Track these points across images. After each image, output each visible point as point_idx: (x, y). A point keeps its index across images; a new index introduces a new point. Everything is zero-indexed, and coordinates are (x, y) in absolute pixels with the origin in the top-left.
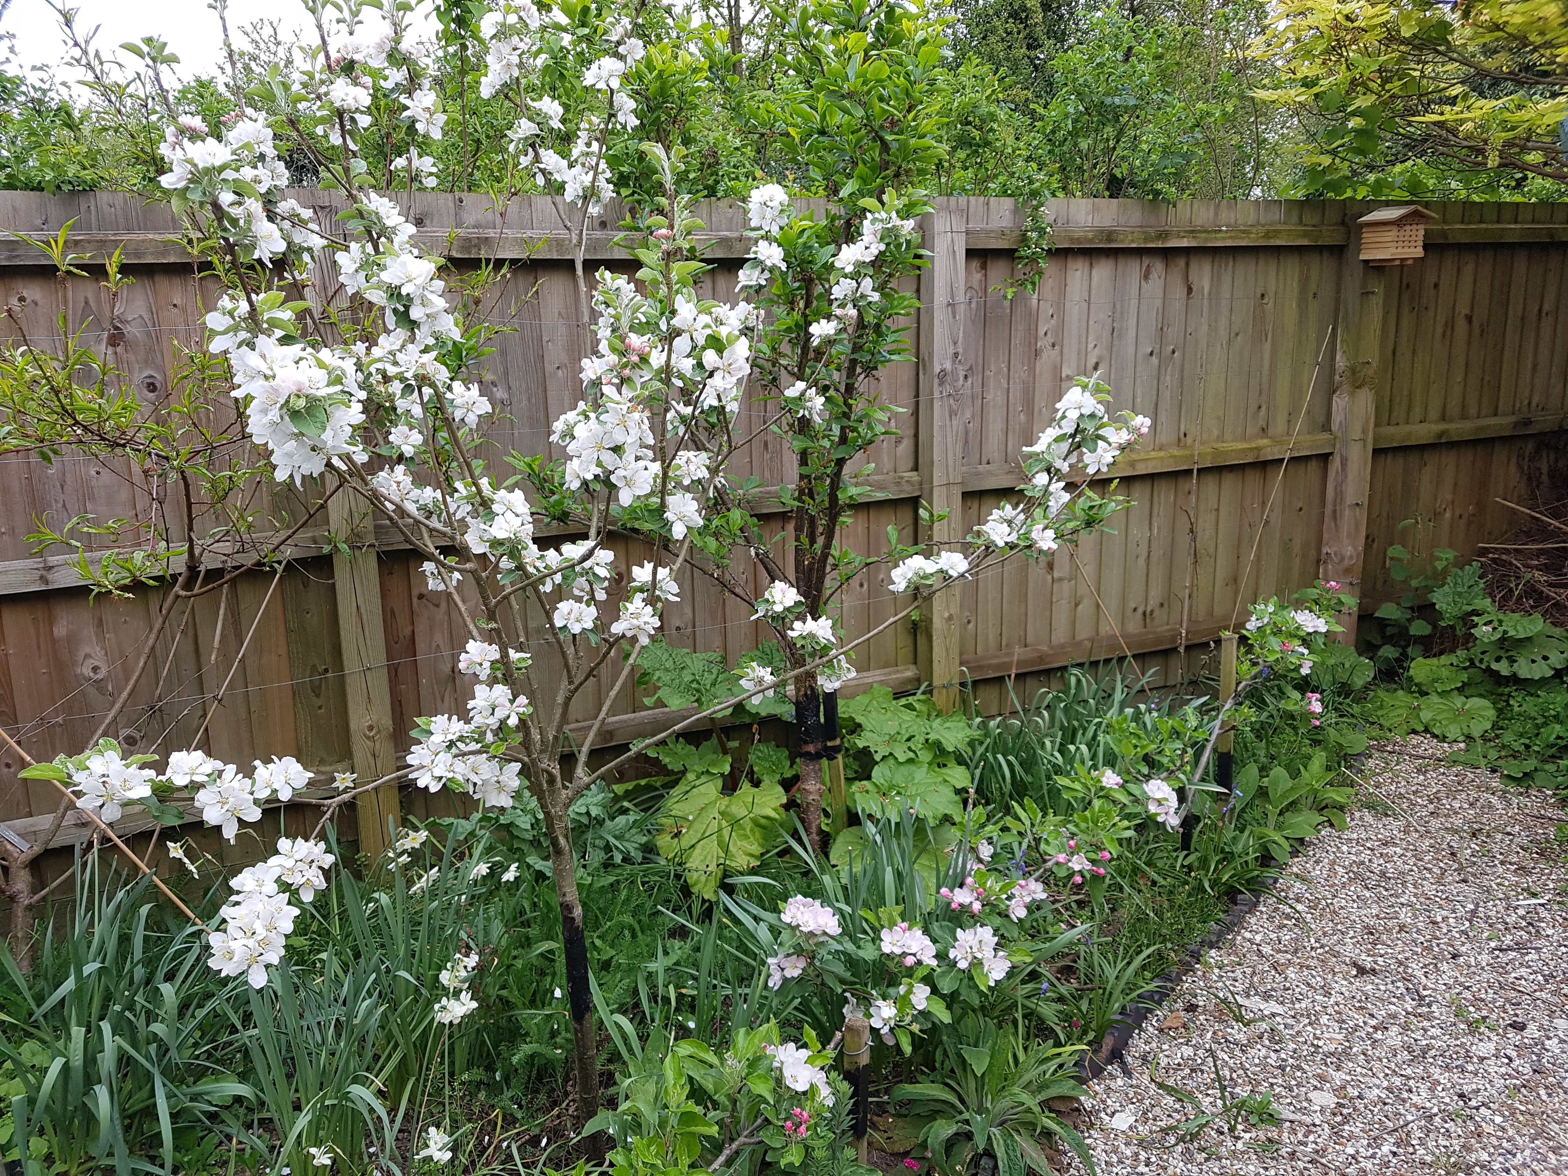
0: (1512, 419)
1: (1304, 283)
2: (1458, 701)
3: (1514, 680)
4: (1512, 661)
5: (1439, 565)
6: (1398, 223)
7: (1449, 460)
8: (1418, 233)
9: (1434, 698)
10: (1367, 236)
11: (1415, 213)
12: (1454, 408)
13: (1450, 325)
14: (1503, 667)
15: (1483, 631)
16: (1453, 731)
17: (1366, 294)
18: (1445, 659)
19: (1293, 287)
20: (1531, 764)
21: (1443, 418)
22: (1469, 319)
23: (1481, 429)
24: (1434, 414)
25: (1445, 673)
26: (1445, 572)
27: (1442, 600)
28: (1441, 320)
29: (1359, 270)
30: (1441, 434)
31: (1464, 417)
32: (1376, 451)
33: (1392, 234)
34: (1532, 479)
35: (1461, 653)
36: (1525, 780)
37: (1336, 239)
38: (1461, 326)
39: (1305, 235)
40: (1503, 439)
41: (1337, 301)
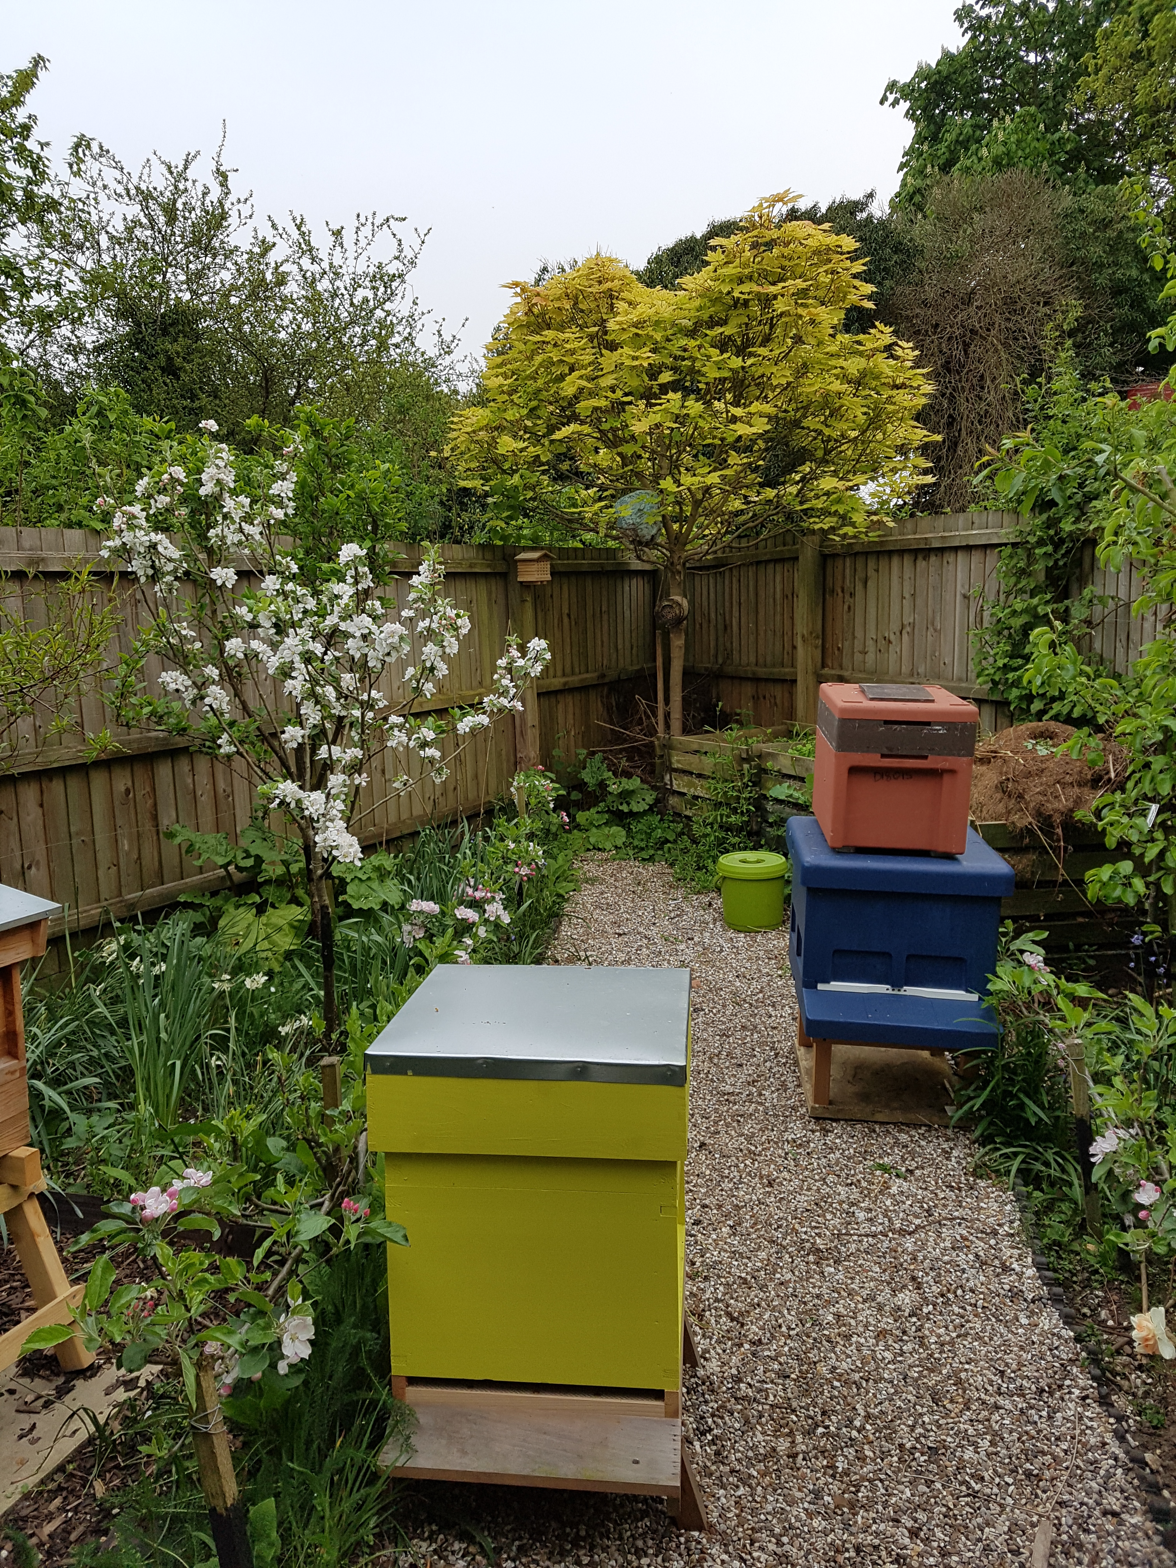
0: (595, 675)
1: (490, 593)
2: (606, 830)
3: (631, 814)
4: (628, 804)
5: (581, 757)
6: (538, 560)
7: (569, 699)
8: (547, 566)
9: (594, 830)
10: (521, 567)
11: (545, 555)
12: (568, 670)
13: (561, 620)
14: (625, 808)
15: (613, 788)
16: (608, 846)
17: (524, 601)
18: (593, 810)
19: (485, 595)
20: (652, 852)
21: (564, 675)
22: (569, 615)
23: (582, 680)
24: (559, 673)
25: (596, 816)
26: (585, 761)
27: (586, 776)
28: (556, 616)
29: (518, 586)
30: (565, 684)
31: (573, 673)
32: (539, 695)
33: (535, 567)
34: (609, 709)
35: (602, 804)
36: (651, 859)
37: (501, 568)
38: (566, 620)
39: (489, 566)
40: (594, 686)
41: (507, 605)
